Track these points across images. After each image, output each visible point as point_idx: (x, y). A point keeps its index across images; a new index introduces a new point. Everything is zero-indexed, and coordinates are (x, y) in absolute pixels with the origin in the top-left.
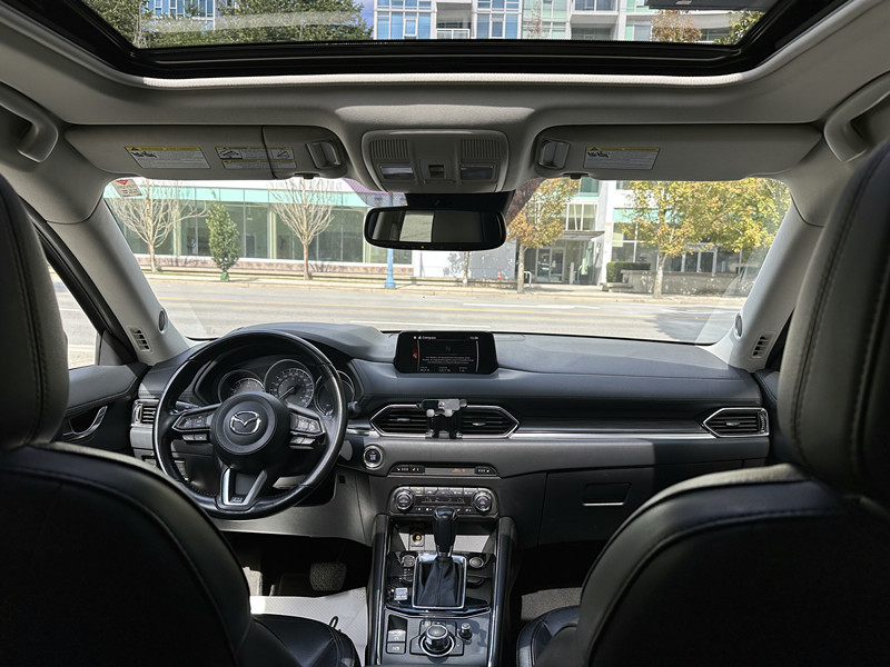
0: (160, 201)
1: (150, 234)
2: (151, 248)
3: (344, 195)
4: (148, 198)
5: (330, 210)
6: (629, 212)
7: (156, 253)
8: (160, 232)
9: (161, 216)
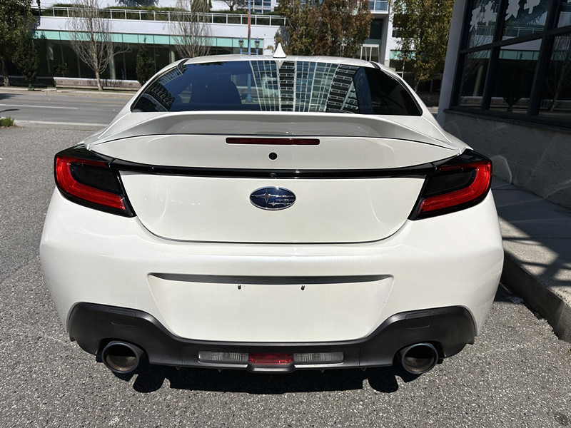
1: (96, 64)
2: (97, 74)
3: (218, 39)
4: (93, 41)
5: (209, 49)
6: (398, 53)
7: (101, 78)
8: (102, 64)
9: (101, 53)
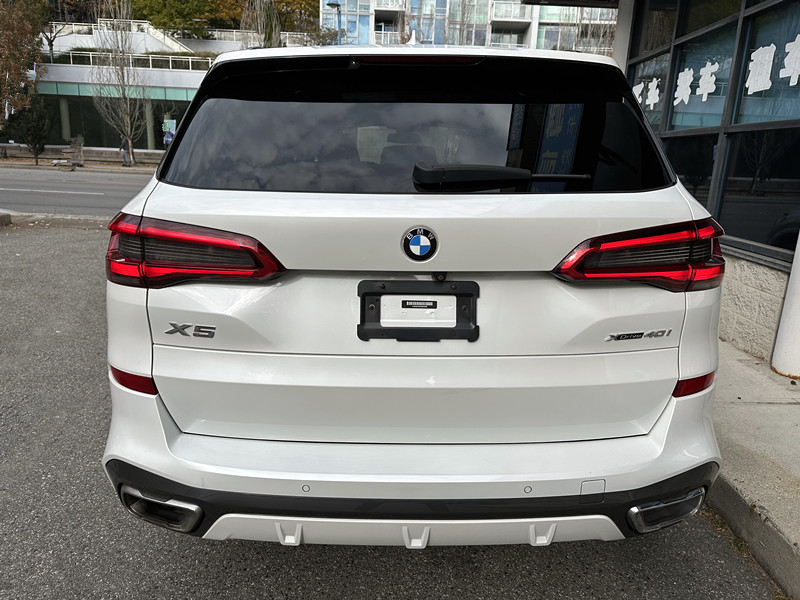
0: (136, 100)
1: (128, 129)
4: (125, 98)
9: (137, 114)
